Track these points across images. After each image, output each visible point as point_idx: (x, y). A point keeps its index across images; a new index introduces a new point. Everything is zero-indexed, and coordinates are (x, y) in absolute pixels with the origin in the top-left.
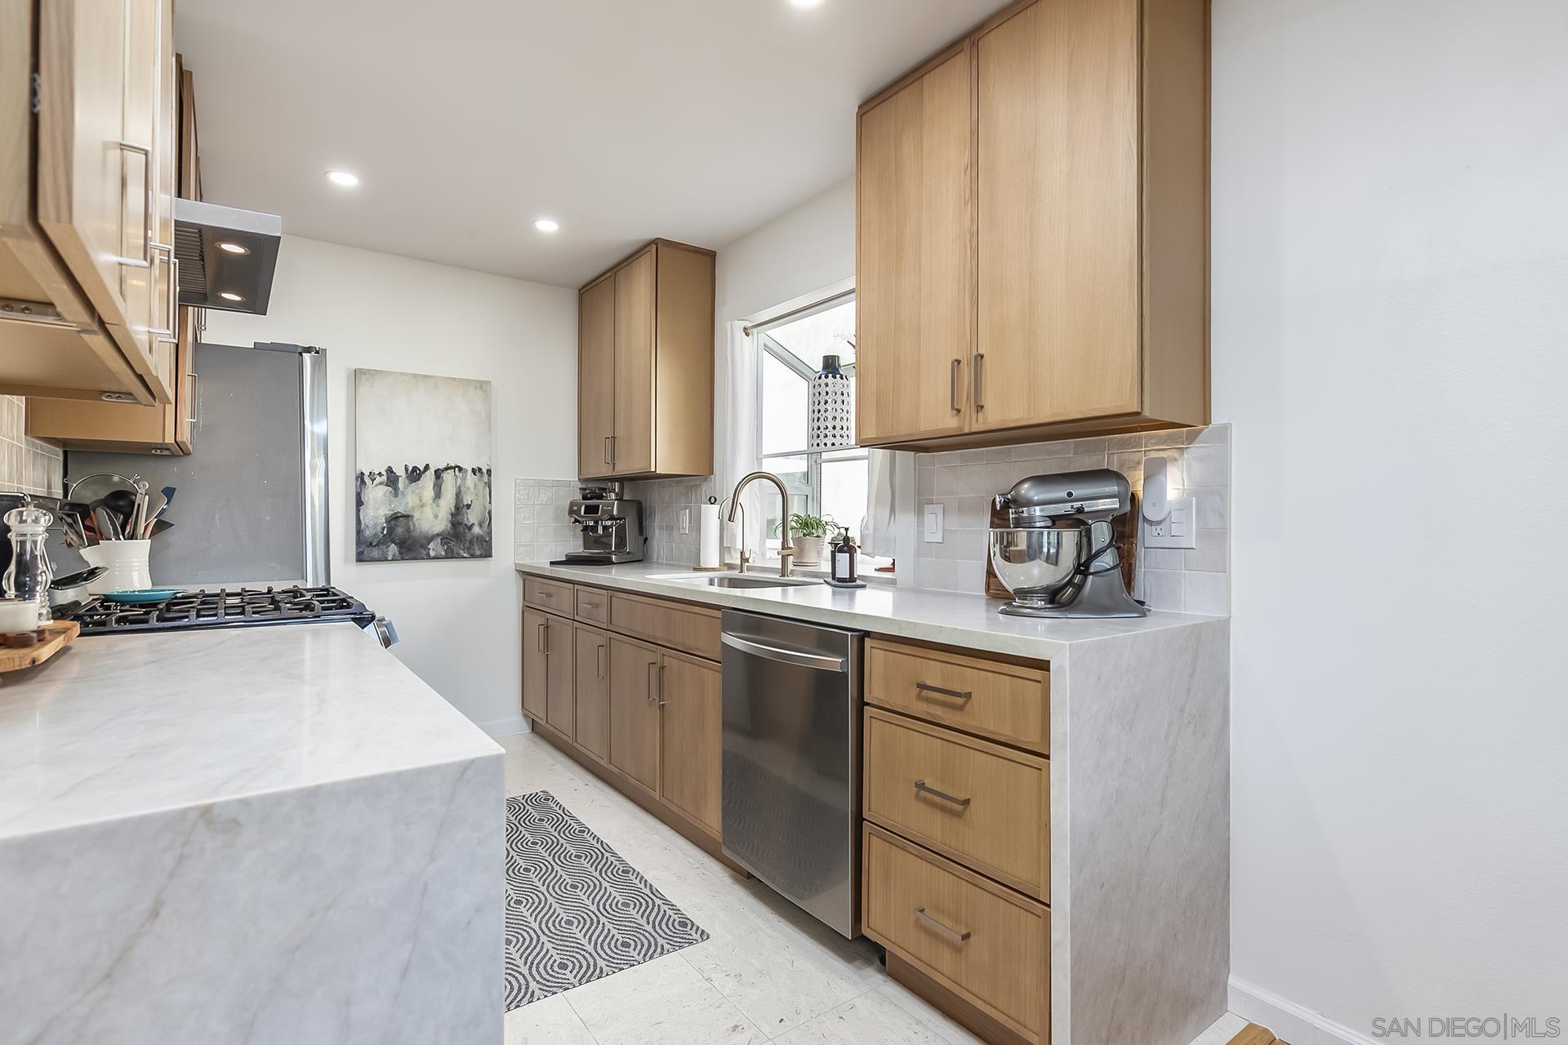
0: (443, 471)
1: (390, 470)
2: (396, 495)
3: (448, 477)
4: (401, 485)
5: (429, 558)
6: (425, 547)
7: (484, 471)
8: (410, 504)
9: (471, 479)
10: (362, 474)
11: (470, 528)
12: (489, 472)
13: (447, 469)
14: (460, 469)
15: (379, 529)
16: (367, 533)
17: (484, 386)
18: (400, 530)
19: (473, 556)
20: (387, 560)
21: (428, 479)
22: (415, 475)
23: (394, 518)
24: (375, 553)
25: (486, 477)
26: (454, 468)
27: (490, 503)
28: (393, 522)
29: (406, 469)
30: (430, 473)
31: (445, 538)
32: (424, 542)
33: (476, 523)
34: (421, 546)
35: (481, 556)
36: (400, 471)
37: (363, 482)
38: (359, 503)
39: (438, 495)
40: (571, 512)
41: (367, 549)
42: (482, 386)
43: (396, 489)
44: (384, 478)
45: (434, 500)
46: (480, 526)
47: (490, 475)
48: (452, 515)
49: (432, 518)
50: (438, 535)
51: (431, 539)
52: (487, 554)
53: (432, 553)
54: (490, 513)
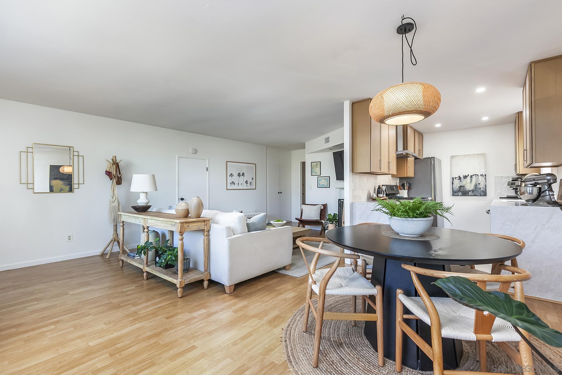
0: (472, 176)
1: (459, 177)
2: (461, 182)
3: (474, 177)
4: (462, 179)
5: (469, 195)
6: (468, 193)
7: (484, 175)
8: (464, 184)
9: (480, 177)
10: (453, 178)
11: (480, 188)
12: (485, 175)
13: (473, 175)
14: (477, 175)
15: (457, 189)
16: (454, 190)
17: (483, 155)
18: (462, 189)
19: (481, 195)
20: (459, 196)
21: (469, 178)
22: (465, 177)
23: (460, 187)
24: (456, 194)
25: (485, 176)
26: (475, 175)
27: (486, 183)
28: (460, 188)
29: (463, 176)
30: (469, 177)
31: (473, 191)
32: (468, 192)
33: (482, 188)
34: (467, 193)
35: (483, 196)
36: (462, 176)
37: (453, 179)
38: (453, 184)
39: (471, 181)
40: (508, 185)
41: (455, 193)
42: (484, 155)
43: (461, 181)
44: (458, 178)
45: (470, 183)
46: (483, 189)
47: (486, 176)
48: (475, 186)
49: (469, 186)
50: (471, 190)
51: (470, 191)
52: (485, 195)
53: (470, 195)
54: (486, 185)
